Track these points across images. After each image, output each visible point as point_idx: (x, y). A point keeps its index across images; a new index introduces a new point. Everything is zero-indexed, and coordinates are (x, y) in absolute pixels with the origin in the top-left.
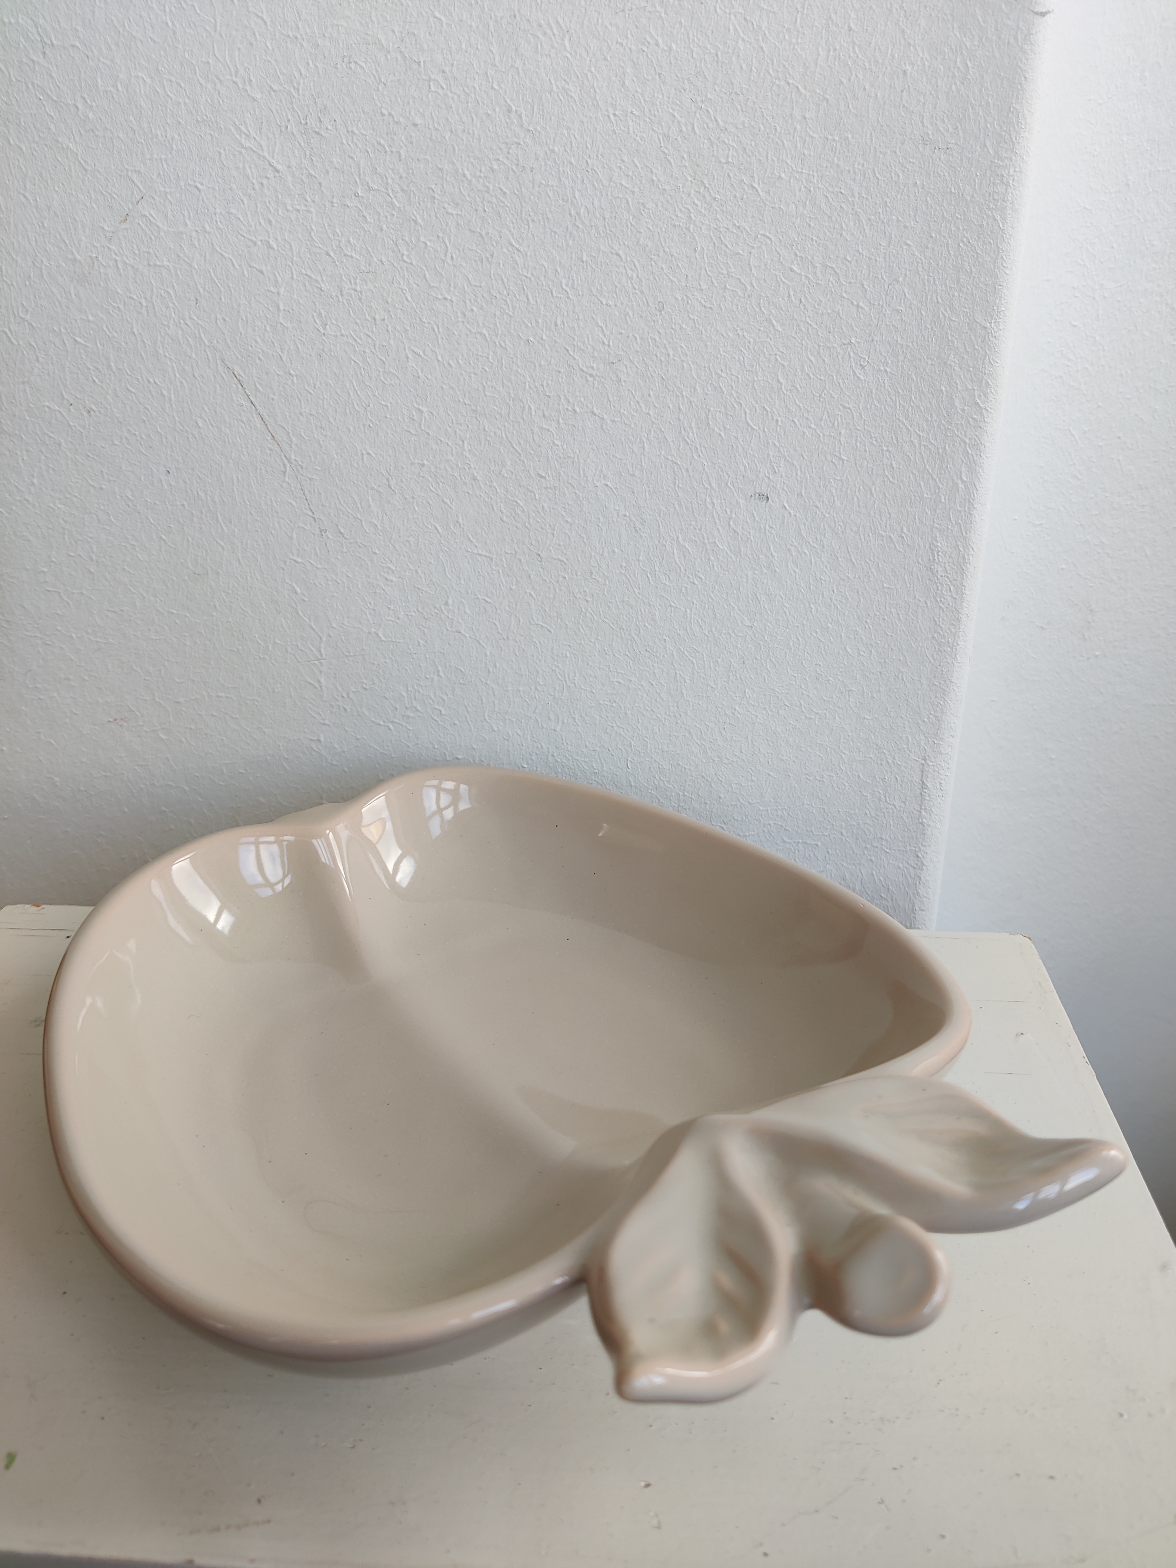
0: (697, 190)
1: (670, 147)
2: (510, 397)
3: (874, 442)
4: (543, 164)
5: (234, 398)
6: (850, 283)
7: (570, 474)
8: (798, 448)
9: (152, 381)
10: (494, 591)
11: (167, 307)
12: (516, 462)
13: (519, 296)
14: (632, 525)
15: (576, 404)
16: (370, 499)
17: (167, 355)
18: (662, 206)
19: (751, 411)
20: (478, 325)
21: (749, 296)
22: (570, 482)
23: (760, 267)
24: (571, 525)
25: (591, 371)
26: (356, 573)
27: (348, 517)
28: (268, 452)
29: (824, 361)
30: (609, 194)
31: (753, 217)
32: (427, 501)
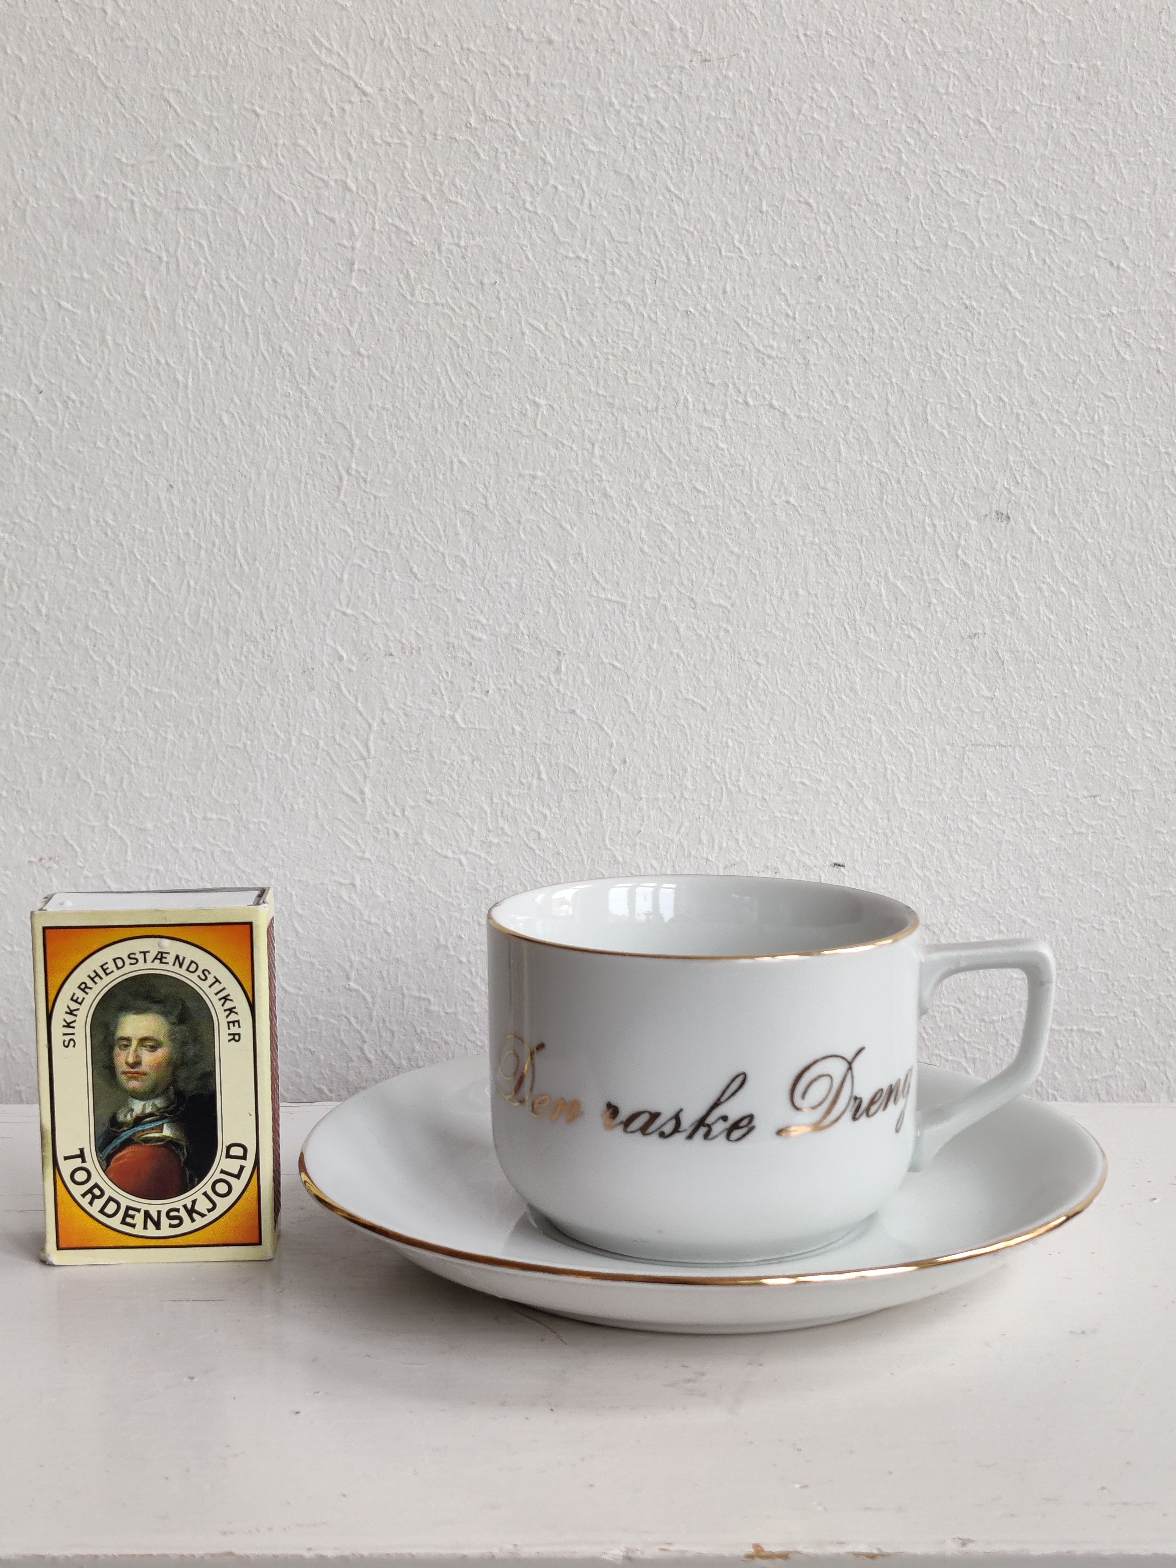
0: (910, 125)
1: (875, 73)
2: (659, 384)
3: (1148, 442)
4: (713, 92)
5: (278, 385)
6: (1107, 239)
7: (738, 488)
8: (1048, 451)
9: (163, 361)
10: (626, 652)
11: (197, 263)
12: (665, 472)
13: (677, 255)
14: (823, 555)
15: (749, 394)
16: (459, 523)
17: (189, 326)
18: (865, 145)
19: (983, 402)
20: (621, 292)
21: (977, 256)
22: (738, 498)
23: (990, 219)
24: (739, 557)
25: (769, 351)
26: (431, 630)
27: (425, 549)
28: (319, 459)
29: (1077, 336)
30: (797, 128)
31: (980, 158)
32: (538, 527)
